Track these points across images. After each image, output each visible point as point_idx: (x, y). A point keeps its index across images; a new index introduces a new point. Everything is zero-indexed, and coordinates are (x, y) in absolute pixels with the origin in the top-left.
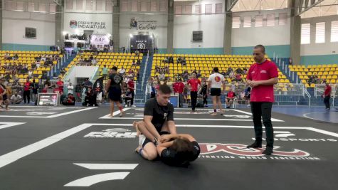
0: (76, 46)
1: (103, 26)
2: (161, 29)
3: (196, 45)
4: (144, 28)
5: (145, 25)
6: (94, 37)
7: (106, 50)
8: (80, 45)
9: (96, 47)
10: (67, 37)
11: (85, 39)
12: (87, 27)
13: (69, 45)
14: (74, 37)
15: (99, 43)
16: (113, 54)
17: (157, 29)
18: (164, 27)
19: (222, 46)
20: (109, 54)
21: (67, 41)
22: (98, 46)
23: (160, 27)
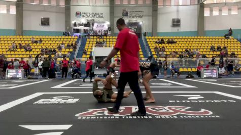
0: (82, 32)
1: (101, 16)
2: (147, 18)
3: (175, 30)
4: (133, 17)
5: (134, 15)
6: (95, 25)
7: (106, 35)
8: (85, 31)
9: (98, 32)
10: (75, 25)
11: (89, 26)
12: (89, 17)
13: (77, 31)
14: (80, 25)
15: (100, 29)
16: (111, 37)
17: (143, 18)
18: (149, 16)
19: (196, 30)
20: (108, 37)
21: (76, 28)
22: (99, 31)
23: (146, 16)
